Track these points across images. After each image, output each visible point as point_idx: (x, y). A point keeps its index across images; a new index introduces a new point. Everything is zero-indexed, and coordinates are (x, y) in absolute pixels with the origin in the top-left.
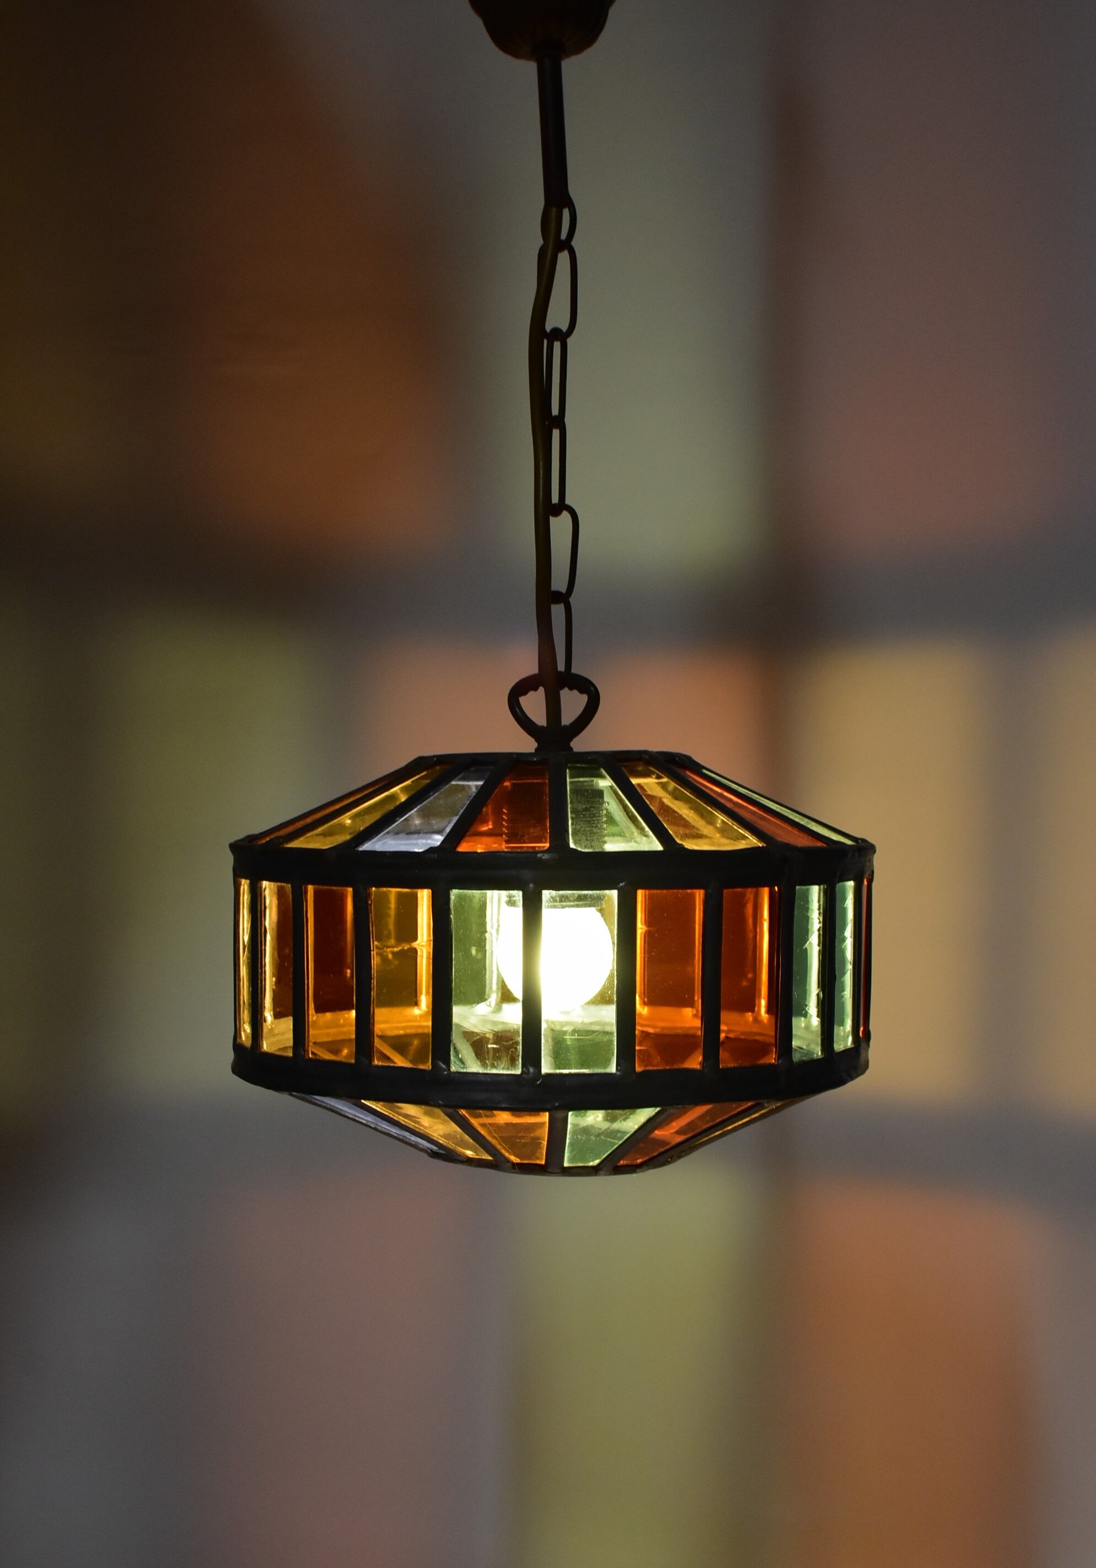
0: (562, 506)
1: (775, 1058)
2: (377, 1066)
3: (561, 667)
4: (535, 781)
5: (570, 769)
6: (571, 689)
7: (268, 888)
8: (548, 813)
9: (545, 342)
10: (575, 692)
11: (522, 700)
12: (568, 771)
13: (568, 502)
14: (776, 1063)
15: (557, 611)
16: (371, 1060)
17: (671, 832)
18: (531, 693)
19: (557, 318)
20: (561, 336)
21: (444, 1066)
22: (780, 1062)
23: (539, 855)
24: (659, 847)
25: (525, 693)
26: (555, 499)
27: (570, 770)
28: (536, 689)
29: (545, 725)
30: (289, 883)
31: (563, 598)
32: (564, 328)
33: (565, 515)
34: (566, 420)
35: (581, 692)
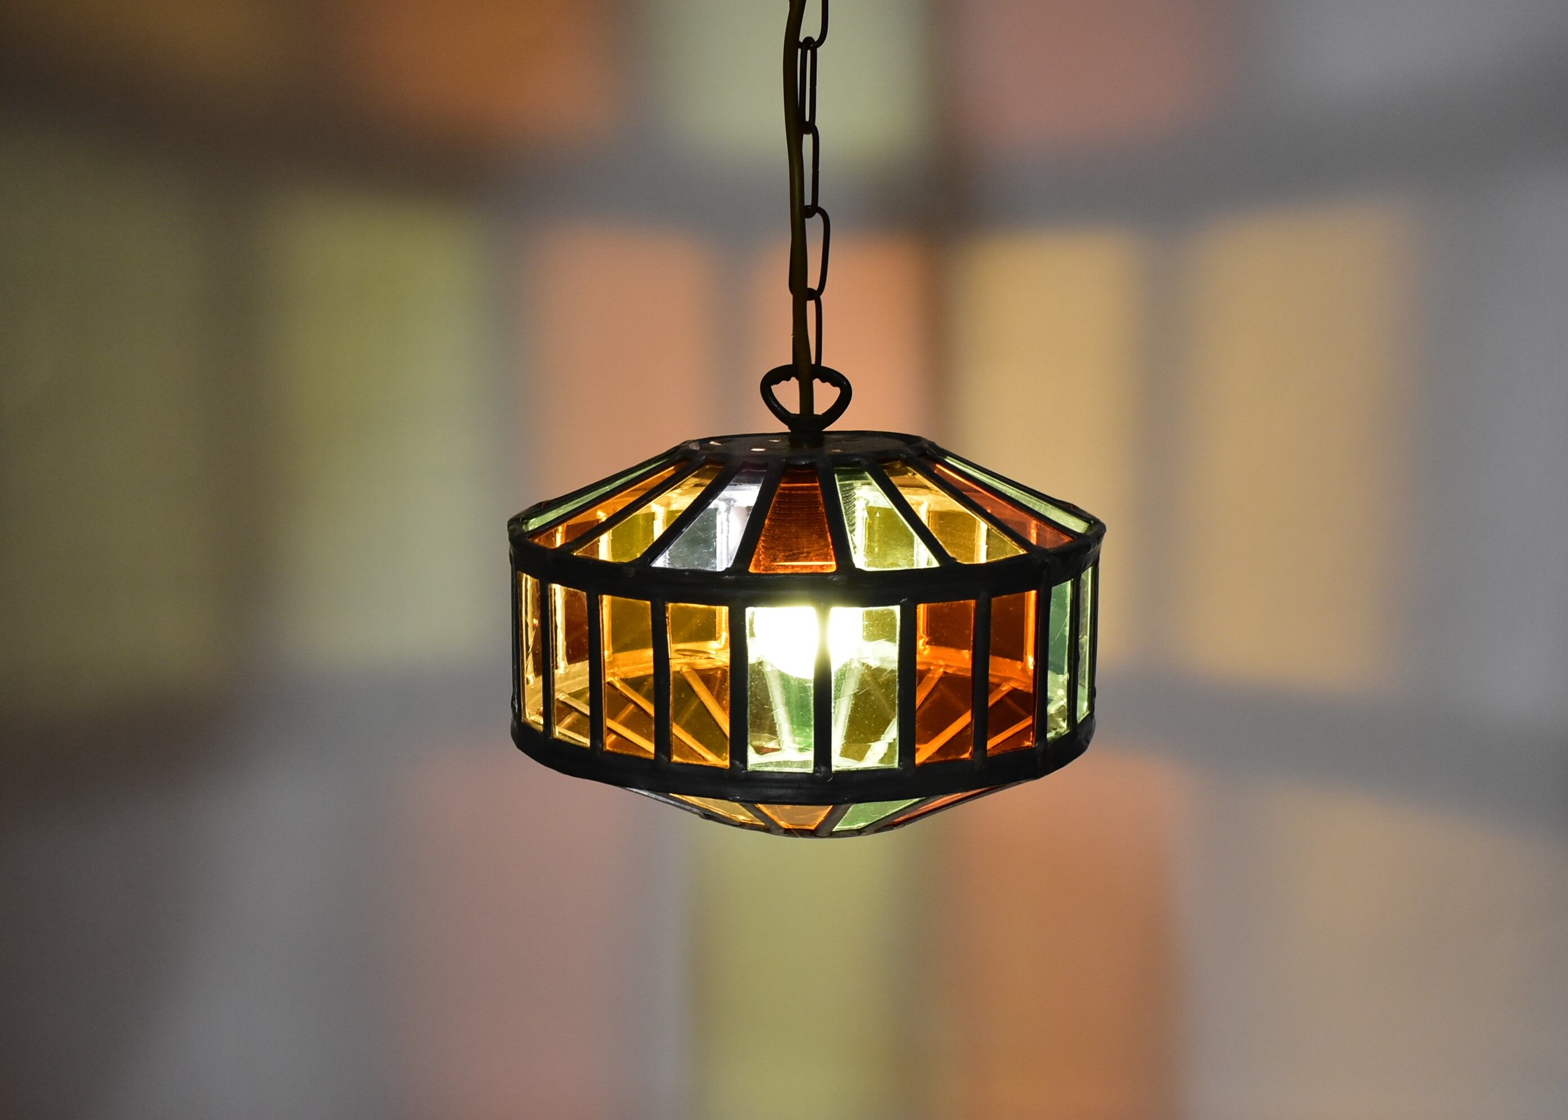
0: (814, 209)
1: (1032, 741)
2: (677, 764)
3: (813, 362)
4: (805, 485)
5: (839, 473)
6: (823, 381)
7: (559, 592)
8: (827, 526)
9: (799, 50)
10: (828, 384)
11: (775, 389)
12: (836, 476)
13: (820, 205)
14: (1034, 746)
15: (811, 305)
16: (670, 758)
17: (941, 543)
18: (783, 383)
19: (810, 28)
20: (812, 45)
21: (742, 766)
22: (1037, 744)
23: (829, 577)
24: (935, 564)
25: (778, 382)
26: (808, 201)
27: (838, 475)
28: (788, 379)
29: (798, 412)
30: (584, 591)
31: (815, 295)
32: (816, 38)
33: (818, 217)
34: (816, 124)
35: (834, 385)
